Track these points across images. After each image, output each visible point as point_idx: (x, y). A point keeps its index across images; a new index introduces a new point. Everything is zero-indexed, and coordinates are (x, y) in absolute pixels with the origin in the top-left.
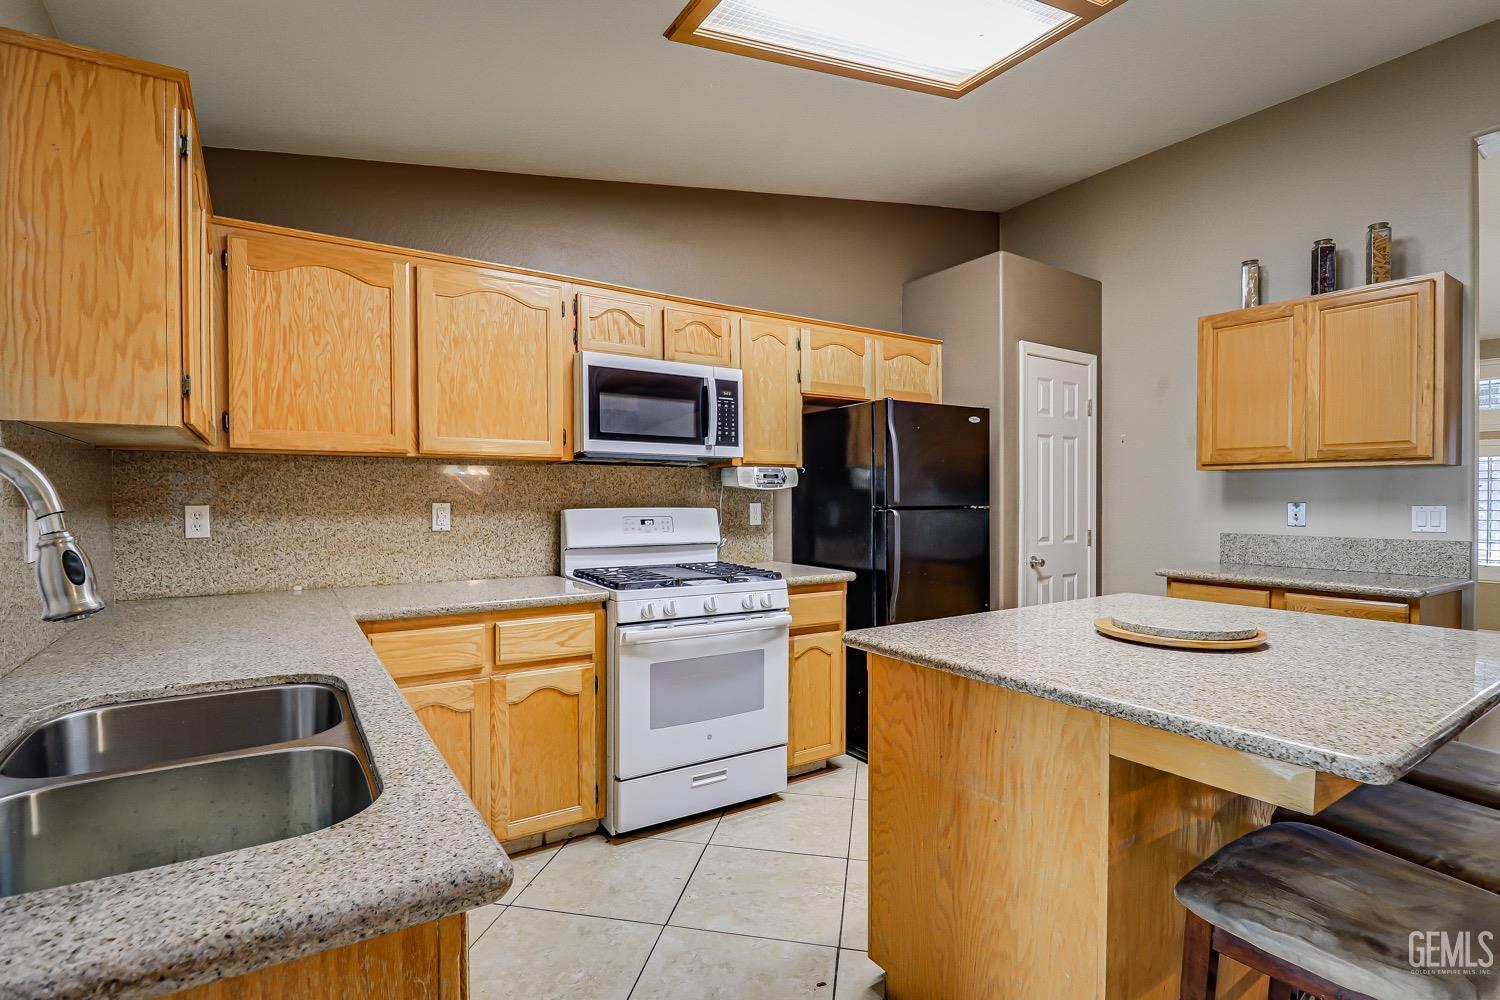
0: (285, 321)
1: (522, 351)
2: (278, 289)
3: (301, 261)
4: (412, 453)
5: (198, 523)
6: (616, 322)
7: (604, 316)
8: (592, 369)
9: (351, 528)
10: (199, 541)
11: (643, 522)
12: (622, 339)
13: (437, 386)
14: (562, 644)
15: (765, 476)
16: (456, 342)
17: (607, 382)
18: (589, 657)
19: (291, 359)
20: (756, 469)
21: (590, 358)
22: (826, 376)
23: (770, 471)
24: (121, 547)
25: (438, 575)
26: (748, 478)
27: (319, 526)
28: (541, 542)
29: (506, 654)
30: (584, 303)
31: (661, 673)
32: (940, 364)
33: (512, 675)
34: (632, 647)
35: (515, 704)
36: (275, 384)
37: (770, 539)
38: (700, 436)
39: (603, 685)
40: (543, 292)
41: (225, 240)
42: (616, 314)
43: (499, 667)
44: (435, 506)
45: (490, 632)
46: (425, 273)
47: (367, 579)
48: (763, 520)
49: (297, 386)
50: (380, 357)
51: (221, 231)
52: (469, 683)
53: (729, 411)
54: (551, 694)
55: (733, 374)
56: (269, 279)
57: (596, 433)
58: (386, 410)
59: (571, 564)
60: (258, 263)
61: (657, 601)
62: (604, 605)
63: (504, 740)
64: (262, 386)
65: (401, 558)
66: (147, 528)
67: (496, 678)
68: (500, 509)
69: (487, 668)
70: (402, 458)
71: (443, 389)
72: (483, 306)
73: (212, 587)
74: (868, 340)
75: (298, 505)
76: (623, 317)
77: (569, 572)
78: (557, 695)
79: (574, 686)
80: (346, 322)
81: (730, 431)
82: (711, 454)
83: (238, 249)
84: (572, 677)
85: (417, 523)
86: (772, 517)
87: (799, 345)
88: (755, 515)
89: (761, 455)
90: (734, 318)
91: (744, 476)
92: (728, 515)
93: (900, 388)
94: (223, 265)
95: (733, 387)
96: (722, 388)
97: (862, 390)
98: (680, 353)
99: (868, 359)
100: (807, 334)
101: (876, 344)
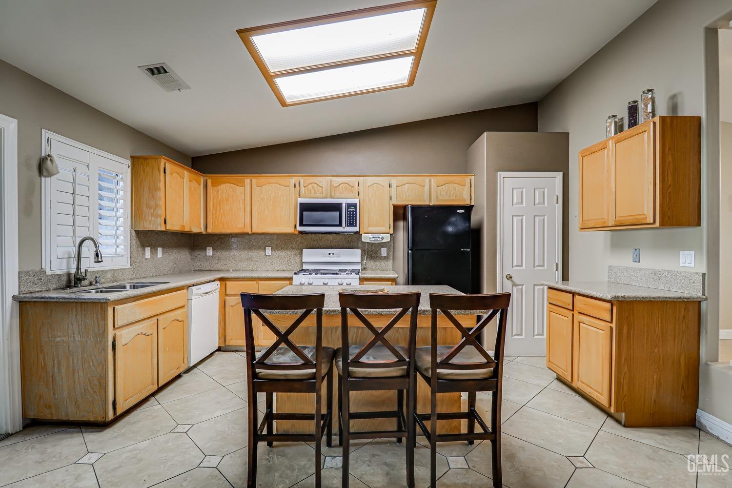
0: (219, 199)
1: (282, 200)
2: (218, 191)
3: (223, 183)
4: (251, 233)
5: (209, 252)
6: (313, 187)
7: (309, 186)
8: (300, 203)
9: (244, 254)
10: (210, 256)
11: (329, 254)
12: (314, 192)
13: (257, 213)
15: (373, 237)
16: (262, 199)
17: (305, 208)
19: (221, 209)
20: (370, 235)
21: (300, 200)
22: (404, 197)
23: (375, 235)
24: (194, 257)
25: (267, 269)
27: (236, 253)
28: (298, 260)
29: (261, 291)
30: (302, 182)
32: (473, 185)
36: (217, 216)
37: (392, 262)
38: (340, 225)
40: (289, 181)
41: (206, 180)
42: (313, 184)
44: (266, 248)
45: (258, 285)
46: (253, 181)
47: (249, 269)
48: (388, 254)
49: (222, 216)
50: (242, 206)
51: (206, 177)
53: (353, 213)
55: (356, 201)
56: (216, 188)
57: (301, 224)
58: (243, 221)
59: (304, 267)
60: (213, 185)
61: (305, 279)
62: (292, 279)
64: (214, 217)
65: (258, 263)
66: (199, 253)
68: (286, 249)
70: (248, 234)
71: (258, 213)
72: (270, 188)
73: (212, 268)
74: (427, 179)
76: (315, 185)
80: (234, 197)
81: (353, 221)
82: (345, 230)
83: (209, 181)
85: (262, 253)
86: (392, 253)
87: (390, 186)
88: (384, 252)
89: (371, 229)
90: (361, 179)
91: (366, 238)
92: (371, 252)
93: (447, 198)
94: (206, 186)
95: (355, 205)
96: (349, 206)
97: (425, 201)
98: (337, 195)
99: (427, 188)
100: (394, 181)
101: (432, 181)
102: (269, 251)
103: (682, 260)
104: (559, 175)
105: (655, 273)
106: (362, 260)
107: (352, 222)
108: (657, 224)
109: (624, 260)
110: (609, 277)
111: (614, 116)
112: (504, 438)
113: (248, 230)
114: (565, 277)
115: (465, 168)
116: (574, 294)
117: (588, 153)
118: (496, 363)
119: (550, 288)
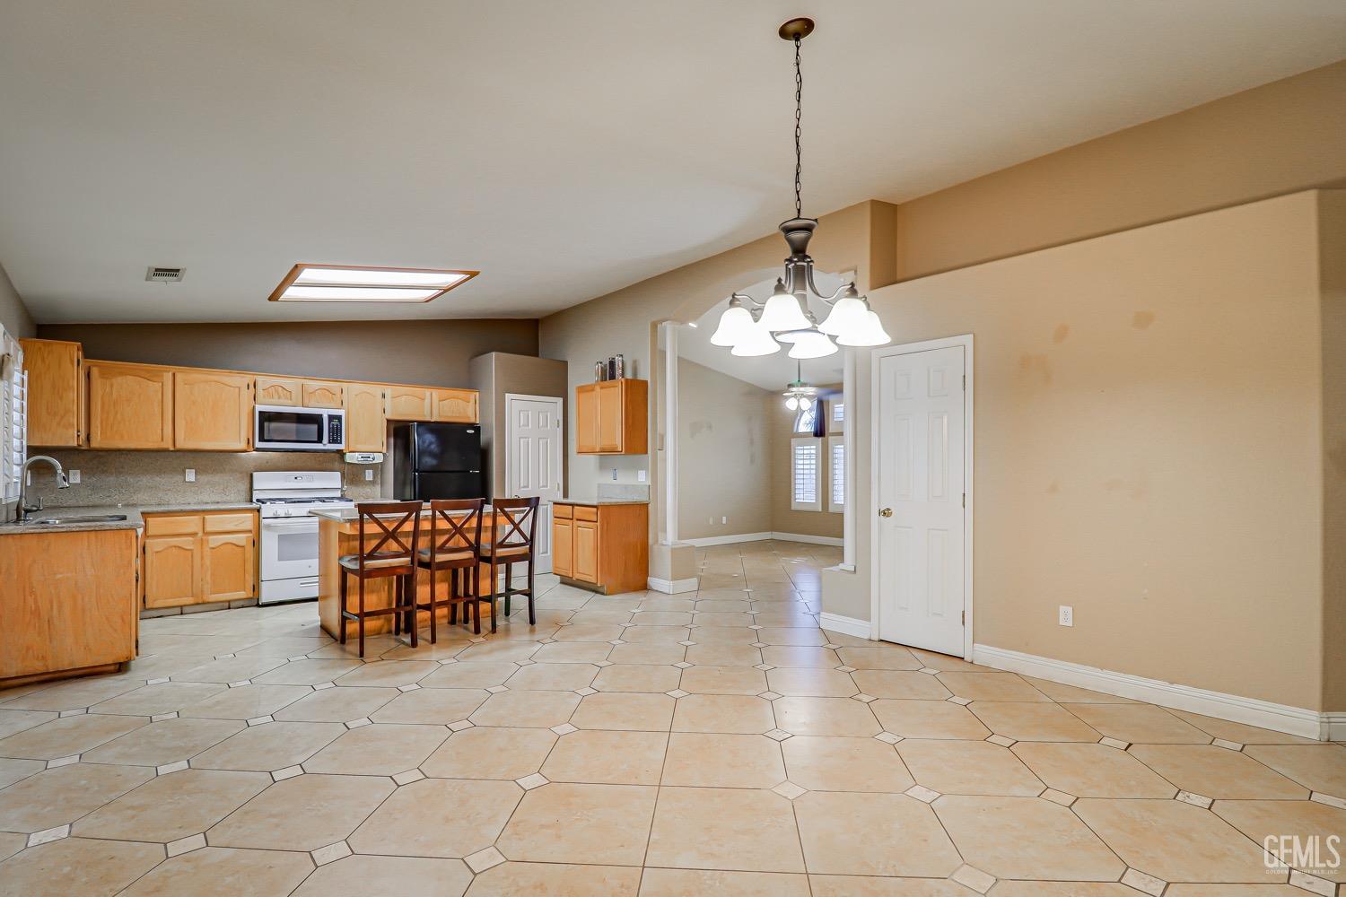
0: (114, 398)
2: (112, 386)
3: (122, 374)
4: (172, 449)
6: (277, 391)
7: (272, 389)
8: (260, 412)
9: (145, 480)
10: (75, 484)
11: (296, 478)
12: (279, 398)
14: (236, 525)
15: (360, 457)
16: (193, 402)
17: (266, 417)
18: (250, 531)
19: (116, 413)
20: (356, 454)
21: (259, 408)
22: (401, 410)
23: (365, 455)
24: (42, 486)
25: (189, 501)
26: (353, 458)
27: (130, 479)
28: (244, 486)
29: (208, 529)
30: (258, 382)
31: (282, 538)
32: (478, 402)
33: (211, 537)
34: (268, 527)
35: (213, 548)
36: (110, 423)
37: (378, 487)
38: (320, 440)
39: (256, 543)
40: (238, 380)
41: (90, 368)
42: (277, 387)
43: (206, 533)
44: (187, 470)
45: (202, 520)
46: (178, 376)
47: (152, 502)
48: (374, 477)
49: (119, 423)
50: (157, 410)
51: (88, 364)
52: (191, 539)
53: (337, 427)
54: (230, 546)
55: (341, 412)
56: (108, 382)
57: (262, 439)
58: (160, 432)
59: (256, 496)
60: (103, 375)
61: (281, 509)
62: (259, 511)
63: (208, 562)
64: (104, 423)
65: (170, 493)
67: (204, 538)
68: (221, 472)
69: (200, 534)
70: (166, 451)
71: (186, 423)
72: (207, 388)
73: (81, 503)
74: (427, 392)
75: (121, 470)
76: (280, 389)
77: (254, 500)
78: (234, 547)
79: (243, 543)
80: (142, 397)
82: (326, 448)
83: (95, 371)
84: (241, 539)
85: (178, 478)
86: (379, 476)
87: (384, 396)
88: (369, 475)
89: (360, 447)
90: (345, 386)
91: (350, 458)
92: (353, 475)
93: (450, 414)
94: (88, 376)
95: (339, 418)
96: (331, 418)
97: (425, 416)
98: (312, 403)
99: (427, 401)
100: (389, 390)
101: (434, 394)
102: (190, 476)
103: (639, 476)
104: (560, 400)
105: (626, 487)
106: (343, 486)
107: (336, 436)
108: (623, 452)
109: (607, 479)
110: (599, 493)
111: (601, 363)
112: (536, 594)
113: (168, 445)
114: (566, 495)
115: (469, 381)
116: (573, 505)
117: (581, 390)
118: (531, 541)
119: (555, 503)
